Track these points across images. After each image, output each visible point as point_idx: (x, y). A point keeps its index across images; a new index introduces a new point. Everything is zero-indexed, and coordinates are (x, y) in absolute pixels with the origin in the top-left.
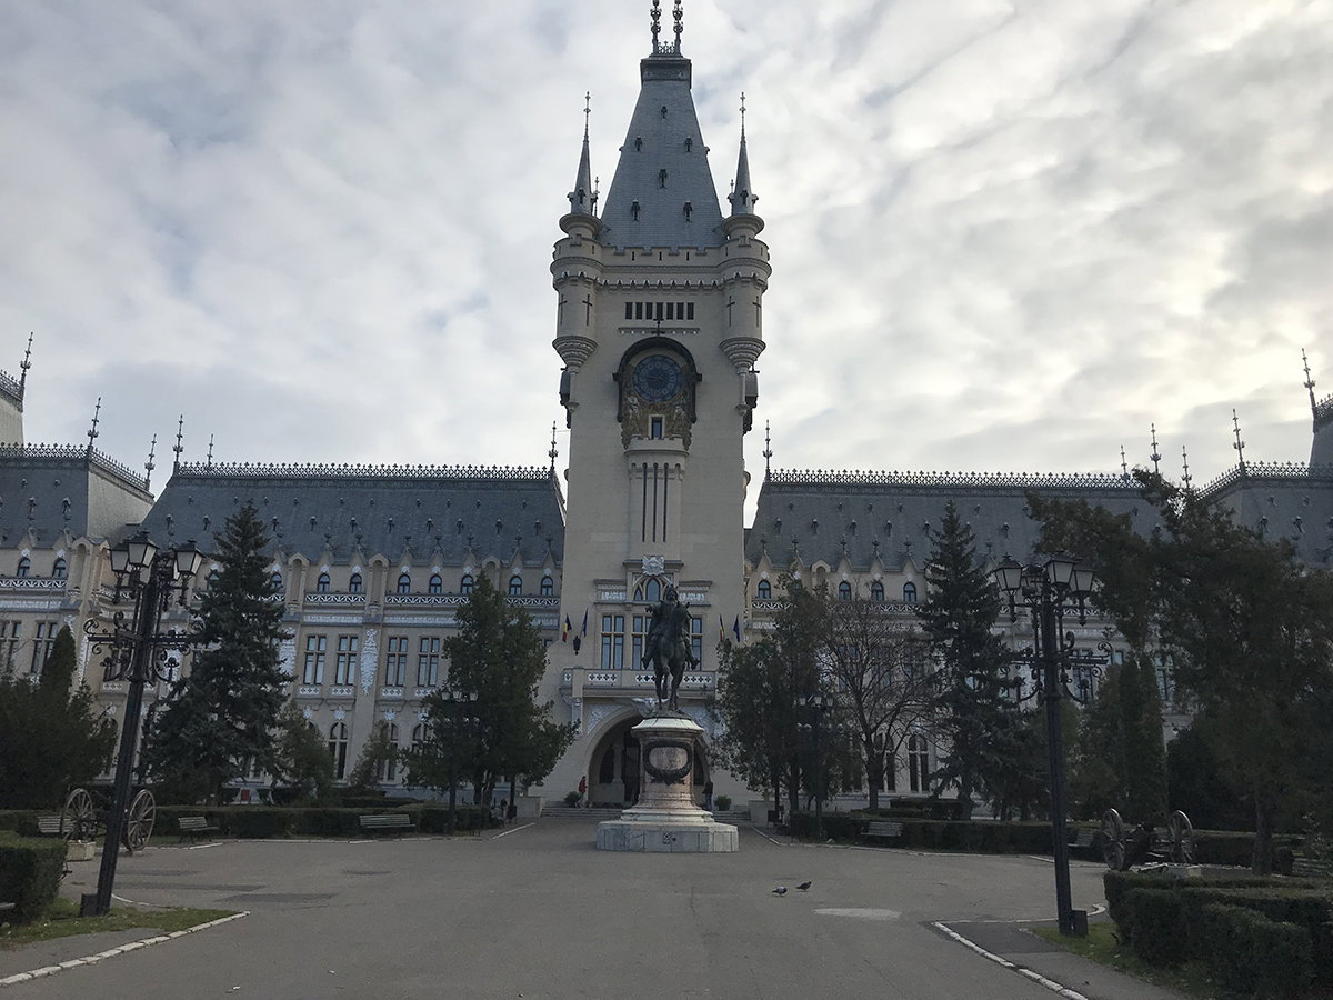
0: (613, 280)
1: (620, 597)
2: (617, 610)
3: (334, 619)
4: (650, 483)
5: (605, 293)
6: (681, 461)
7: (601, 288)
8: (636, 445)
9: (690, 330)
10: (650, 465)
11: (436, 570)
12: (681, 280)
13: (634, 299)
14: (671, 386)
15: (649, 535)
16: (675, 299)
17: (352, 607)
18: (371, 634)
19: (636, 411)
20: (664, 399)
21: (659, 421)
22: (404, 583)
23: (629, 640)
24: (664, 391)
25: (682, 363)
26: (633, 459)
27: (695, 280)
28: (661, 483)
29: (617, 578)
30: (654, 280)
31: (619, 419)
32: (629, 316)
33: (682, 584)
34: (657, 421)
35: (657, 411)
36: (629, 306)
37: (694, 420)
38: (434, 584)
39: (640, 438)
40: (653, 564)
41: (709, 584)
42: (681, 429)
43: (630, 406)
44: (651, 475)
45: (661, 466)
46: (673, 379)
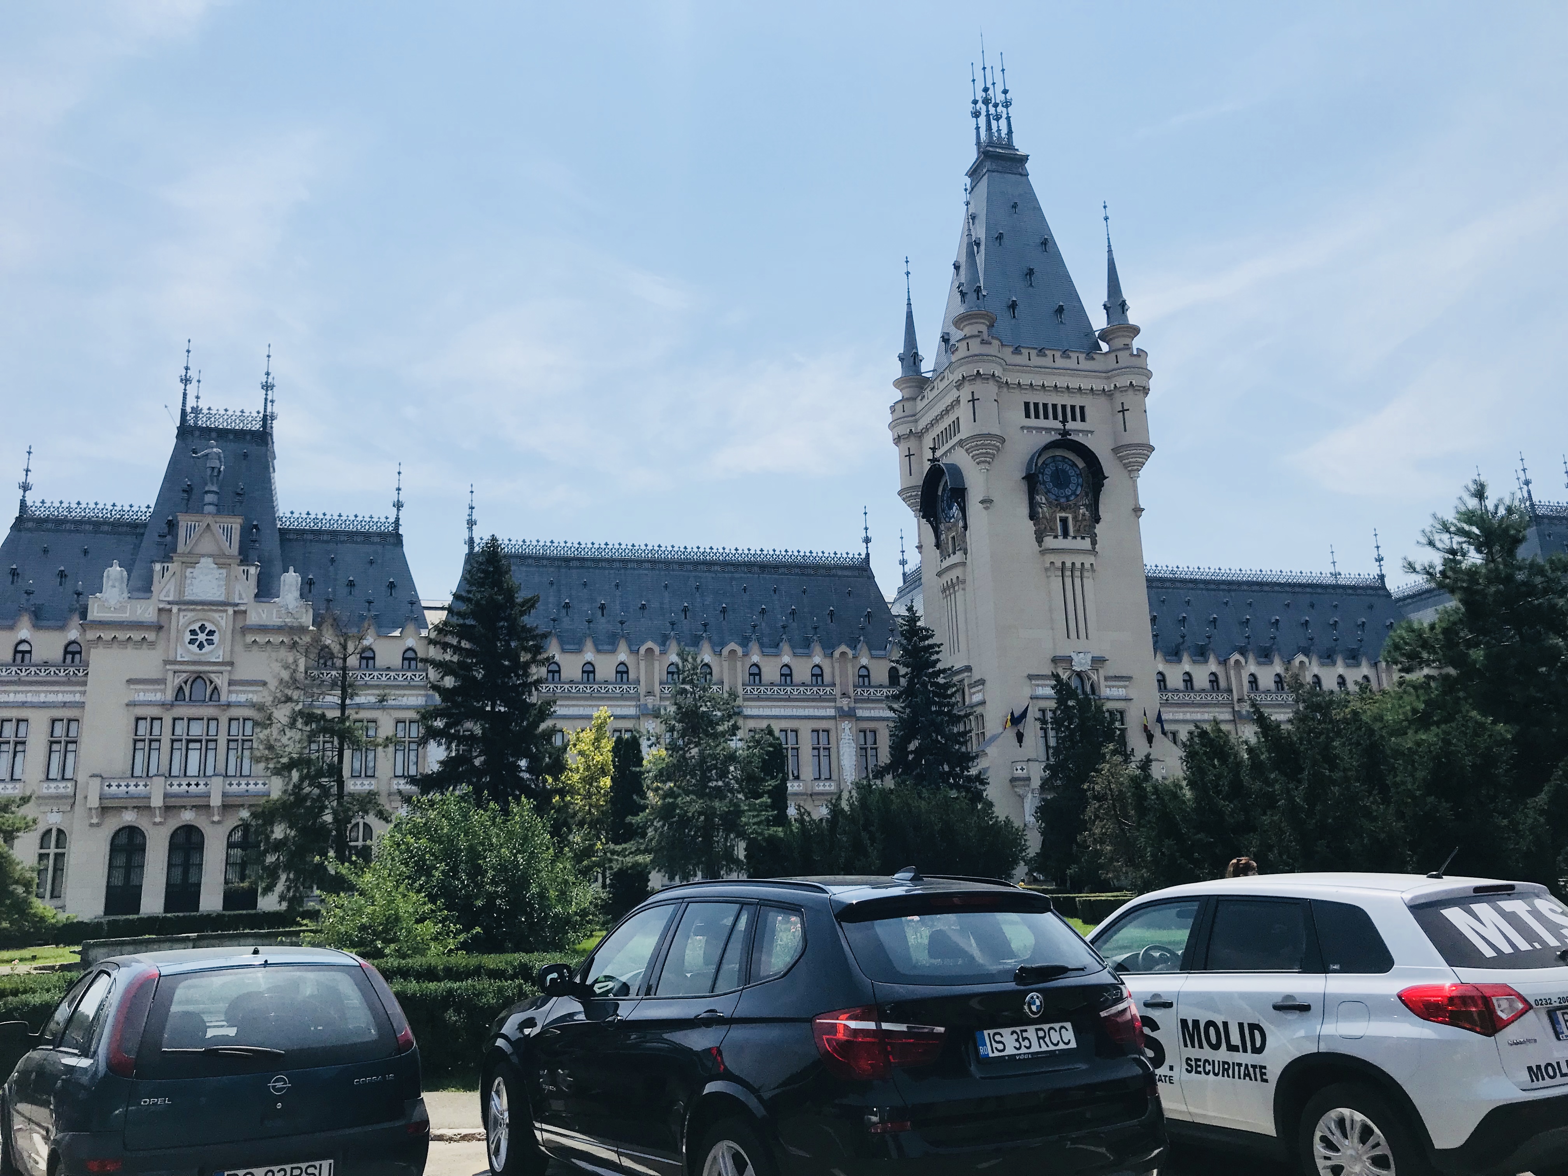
0: (1012, 379)
4: (1068, 581)
5: (1005, 390)
6: (1088, 560)
7: (1000, 384)
8: (1049, 542)
9: (1086, 432)
10: (1068, 565)
11: (786, 659)
12: (1074, 383)
13: (1033, 398)
14: (1072, 487)
15: (1073, 634)
16: (1066, 400)
19: (1045, 509)
20: (1068, 498)
21: (1067, 519)
24: (1068, 492)
26: (1049, 557)
27: (1086, 384)
28: (1078, 581)
29: (1048, 672)
30: (1051, 381)
31: (1031, 517)
32: (1028, 416)
33: (1107, 678)
34: (1064, 521)
35: (1063, 509)
36: (1027, 405)
37: (1097, 520)
38: (787, 674)
39: (1053, 537)
40: (1081, 660)
41: (1129, 678)
42: (1087, 529)
43: (1040, 504)
44: (1068, 573)
45: (1078, 565)
46: (1074, 480)
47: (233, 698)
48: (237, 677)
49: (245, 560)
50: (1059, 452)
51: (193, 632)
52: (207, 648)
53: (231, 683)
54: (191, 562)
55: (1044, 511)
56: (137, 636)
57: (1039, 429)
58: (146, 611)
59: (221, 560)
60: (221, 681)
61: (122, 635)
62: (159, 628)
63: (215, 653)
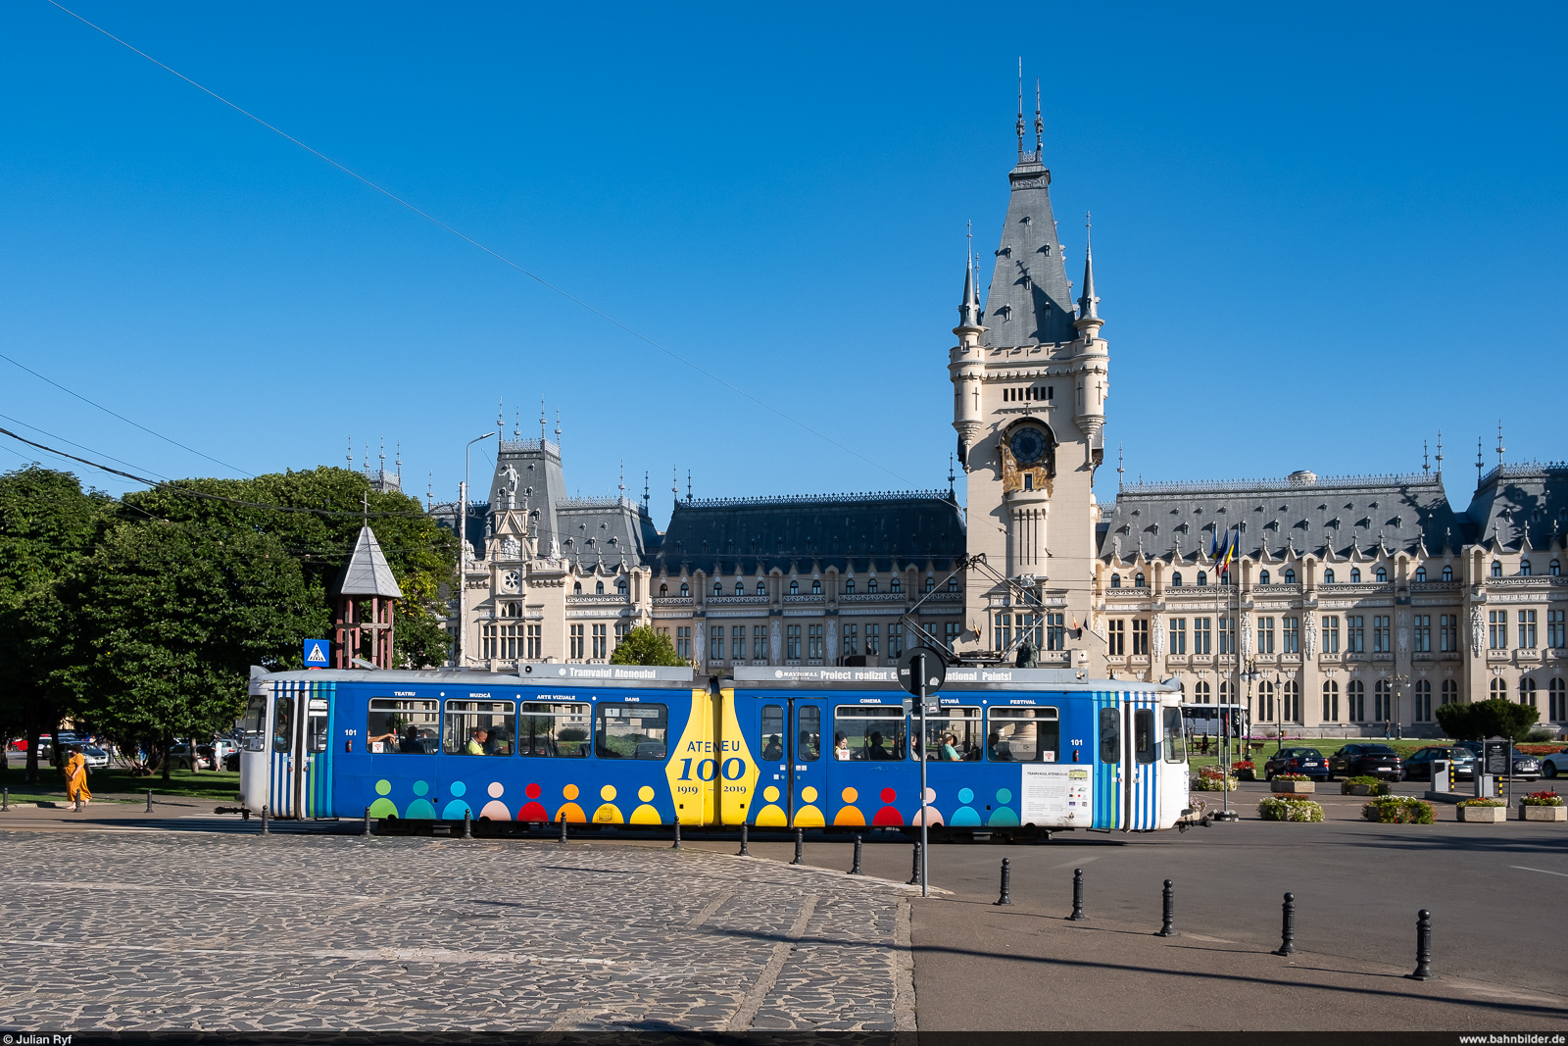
0: (994, 374)
3: (805, 613)
4: (1024, 523)
5: (988, 383)
6: (1046, 505)
7: (983, 381)
8: (1014, 496)
9: (1050, 408)
10: (1025, 510)
11: (872, 575)
12: (1043, 371)
13: (1010, 386)
14: (1037, 450)
15: (1025, 560)
16: (1037, 386)
17: (816, 604)
18: (832, 623)
19: (1014, 469)
20: (1032, 461)
21: (1030, 477)
22: (850, 586)
23: (1013, 631)
24: (1033, 455)
25: (1043, 434)
26: (1012, 507)
27: (1052, 371)
28: (1032, 523)
30: (1023, 372)
31: (1002, 476)
32: (1006, 399)
33: (1048, 592)
34: (1028, 477)
35: (1028, 469)
36: (1006, 391)
37: (1054, 476)
38: (872, 585)
39: (1017, 490)
40: (1028, 580)
41: (1066, 591)
42: (1045, 482)
43: (1009, 467)
44: (1025, 517)
45: (1032, 511)
46: (1039, 445)
47: (529, 615)
48: (530, 603)
49: (530, 535)
50: (1027, 426)
51: (507, 578)
52: (515, 586)
53: (527, 606)
54: (503, 538)
55: (1012, 471)
56: (481, 582)
57: (1013, 411)
58: (482, 569)
59: (518, 536)
60: (522, 606)
63: (518, 590)
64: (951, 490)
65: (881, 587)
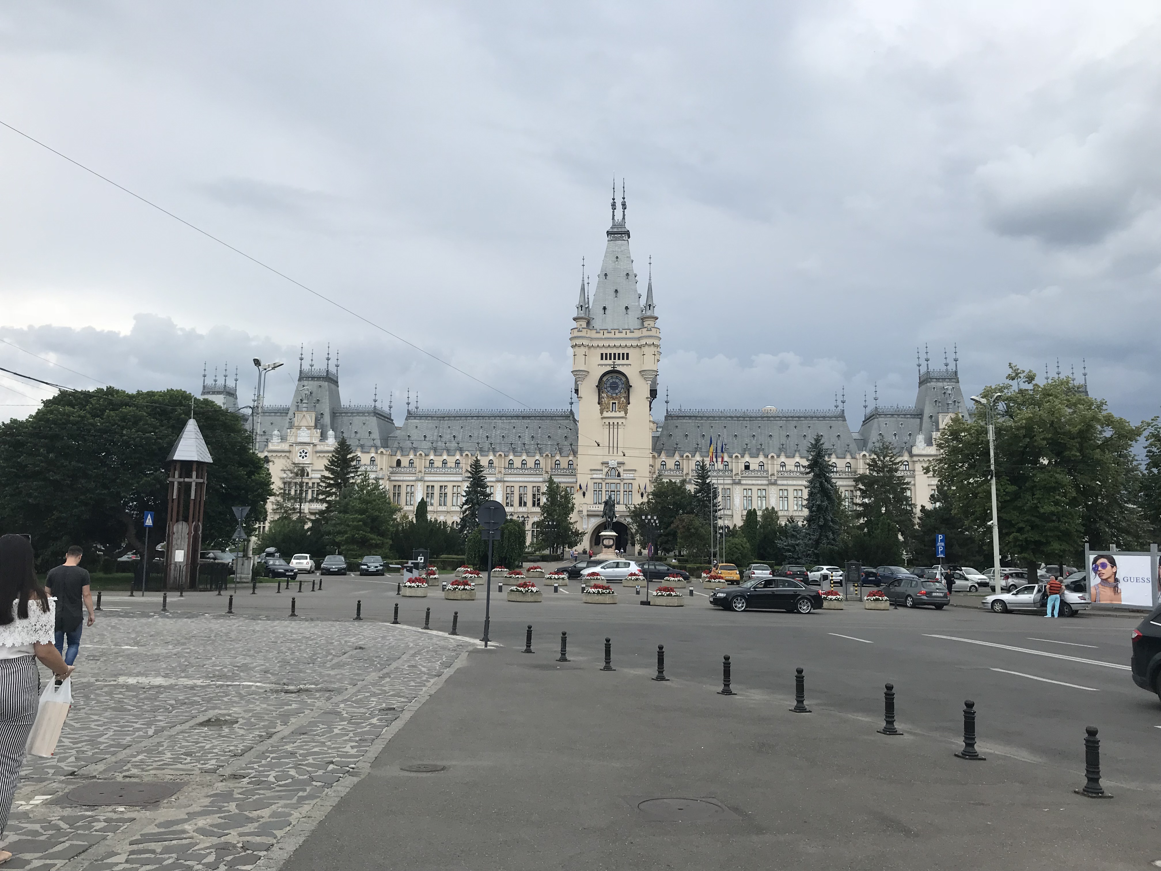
0: (595, 343)
1: (601, 476)
2: (600, 481)
4: (611, 430)
5: (592, 349)
6: (623, 420)
7: (589, 347)
8: (605, 414)
9: (627, 365)
10: (611, 423)
12: (623, 343)
13: (604, 351)
14: (620, 389)
15: (611, 451)
16: (621, 351)
20: (617, 394)
21: (615, 403)
22: (511, 463)
23: (604, 492)
24: (617, 391)
25: (624, 379)
26: (604, 420)
27: (629, 343)
28: (616, 430)
29: (599, 468)
30: (612, 344)
31: (599, 404)
32: (602, 359)
33: (624, 470)
35: (614, 400)
36: (602, 354)
37: (629, 404)
38: (524, 464)
39: (607, 412)
40: (613, 463)
41: (635, 470)
42: (624, 407)
43: (603, 398)
44: (612, 427)
45: (616, 423)
46: (620, 386)
47: (313, 476)
48: (314, 468)
49: (316, 427)
50: (614, 374)
51: (300, 453)
52: (305, 458)
53: (312, 470)
54: (299, 428)
55: (605, 400)
56: (284, 454)
57: (606, 365)
58: (285, 446)
59: (308, 428)
60: (309, 470)
61: (279, 454)
62: (290, 452)
63: (306, 461)
64: (571, 410)
65: (528, 466)
